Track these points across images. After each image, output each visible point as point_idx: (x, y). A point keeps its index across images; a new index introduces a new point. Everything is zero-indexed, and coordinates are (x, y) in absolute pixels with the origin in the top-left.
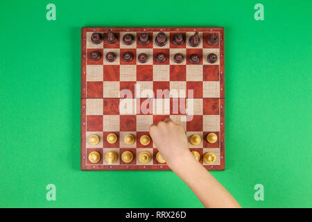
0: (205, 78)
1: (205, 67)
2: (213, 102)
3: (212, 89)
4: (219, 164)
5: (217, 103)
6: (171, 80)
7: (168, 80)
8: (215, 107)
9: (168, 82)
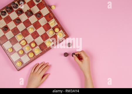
0: (40, 9)
1: (37, 5)
2: (48, 15)
3: (45, 11)
4: (65, 36)
5: (50, 15)
6: (28, 18)
7: (27, 18)
8: (50, 17)
9: (28, 19)
